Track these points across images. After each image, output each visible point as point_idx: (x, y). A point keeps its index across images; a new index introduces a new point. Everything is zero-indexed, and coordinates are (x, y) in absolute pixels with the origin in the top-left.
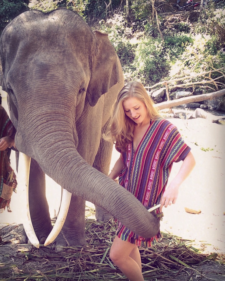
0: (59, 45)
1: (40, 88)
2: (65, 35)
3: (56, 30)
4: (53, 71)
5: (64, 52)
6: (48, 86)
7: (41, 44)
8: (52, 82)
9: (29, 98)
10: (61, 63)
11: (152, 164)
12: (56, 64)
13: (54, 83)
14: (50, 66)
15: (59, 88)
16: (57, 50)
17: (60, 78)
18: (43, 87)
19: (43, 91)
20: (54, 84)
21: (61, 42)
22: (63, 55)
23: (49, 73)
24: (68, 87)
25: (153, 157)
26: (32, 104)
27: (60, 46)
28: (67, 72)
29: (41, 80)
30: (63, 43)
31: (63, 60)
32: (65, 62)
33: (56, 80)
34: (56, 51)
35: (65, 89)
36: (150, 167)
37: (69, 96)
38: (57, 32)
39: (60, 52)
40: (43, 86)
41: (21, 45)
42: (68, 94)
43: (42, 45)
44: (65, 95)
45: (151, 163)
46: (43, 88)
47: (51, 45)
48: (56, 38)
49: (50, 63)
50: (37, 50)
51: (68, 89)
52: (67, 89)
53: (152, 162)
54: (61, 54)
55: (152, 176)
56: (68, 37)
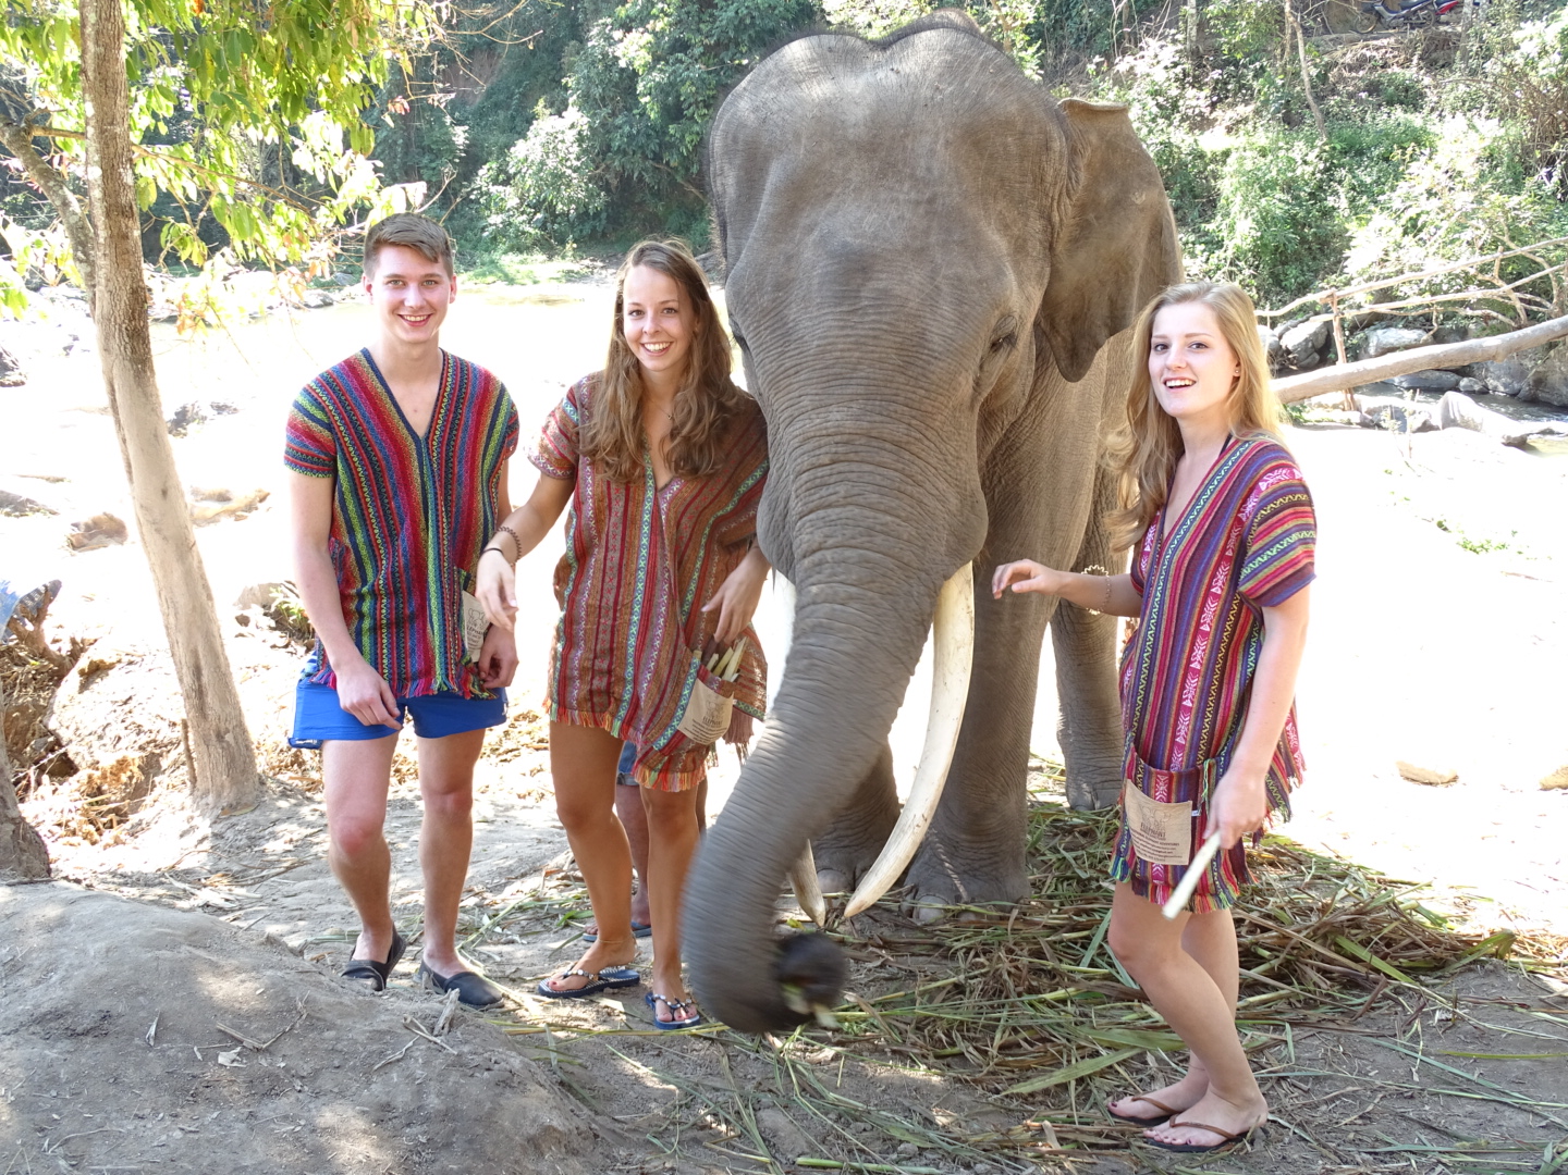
0: (912, 176)
1: (831, 340)
2: (937, 134)
3: (904, 117)
4: (884, 276)
5: (931, 201)
6: (863, 333)
7: (847, 170)
8: (878, 318)
9: (792, 371)
10: (918, 243)
11: (1202, 612)
12: (900, 247)
13: (885, 323)
14: (874, 256)
15: (901, 343)
16: (907, 193)
17: (911, 304)
18: (844, 336)
19: (842, 350)
20: (885, 327)
21: (923, 163)
22: (927, 213)
23: (872, 285)
24: (936, 339)
25: (1204, 587)
26: (797, 394)
27: (917, 180)
28: (939, 279)
29: (838, 309)
30: (929, 169)
31: (927, 232)
32: (933, 239)
33: (894, 313)
34: (901, 197)
35: (925, 348)
36: (1193, 624)
37: (933, 373)
38: (905, 127)
39: (918, 203)
40: (845, 332)
41: (774, 176)
42: (932, 368)
43: (852, 175)
44: (920, 370)
45: (1197, 610)
46: (842, 340)
47: (885, 175)
48: (905, 148)
49: (875, 244)
50: (830, 195)
51: (936, 347)
52: (930, 346)
53: (1199, 604)
54: (921, 210)
55: (1198, 658)
56: (947, 143)
